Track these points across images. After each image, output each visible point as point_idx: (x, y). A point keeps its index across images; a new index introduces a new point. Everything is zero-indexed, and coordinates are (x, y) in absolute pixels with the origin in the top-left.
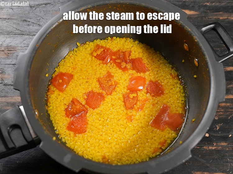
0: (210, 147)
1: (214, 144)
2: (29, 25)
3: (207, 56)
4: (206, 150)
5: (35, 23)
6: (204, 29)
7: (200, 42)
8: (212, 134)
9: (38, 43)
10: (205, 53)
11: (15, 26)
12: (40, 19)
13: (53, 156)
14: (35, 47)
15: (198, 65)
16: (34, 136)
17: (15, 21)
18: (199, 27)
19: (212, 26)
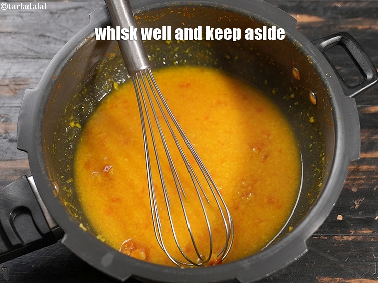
0: (345, 237)
1: (351, 231)
2: (48, 43)
3: (330, 88)
4: (339, 242)
5: (59, 40)
6: (324, 43)
7: (318, 65)
8: (348, 216)
9: (55, 73)
10: (327, 82)
11: (26, 44)
12: (66, 33)
13: (84, 256)
14: (51, 80)
15: (317, 102)
16: (52, 225)
17: (26, 37)
18: (315, 41)
19: (337, 38)
